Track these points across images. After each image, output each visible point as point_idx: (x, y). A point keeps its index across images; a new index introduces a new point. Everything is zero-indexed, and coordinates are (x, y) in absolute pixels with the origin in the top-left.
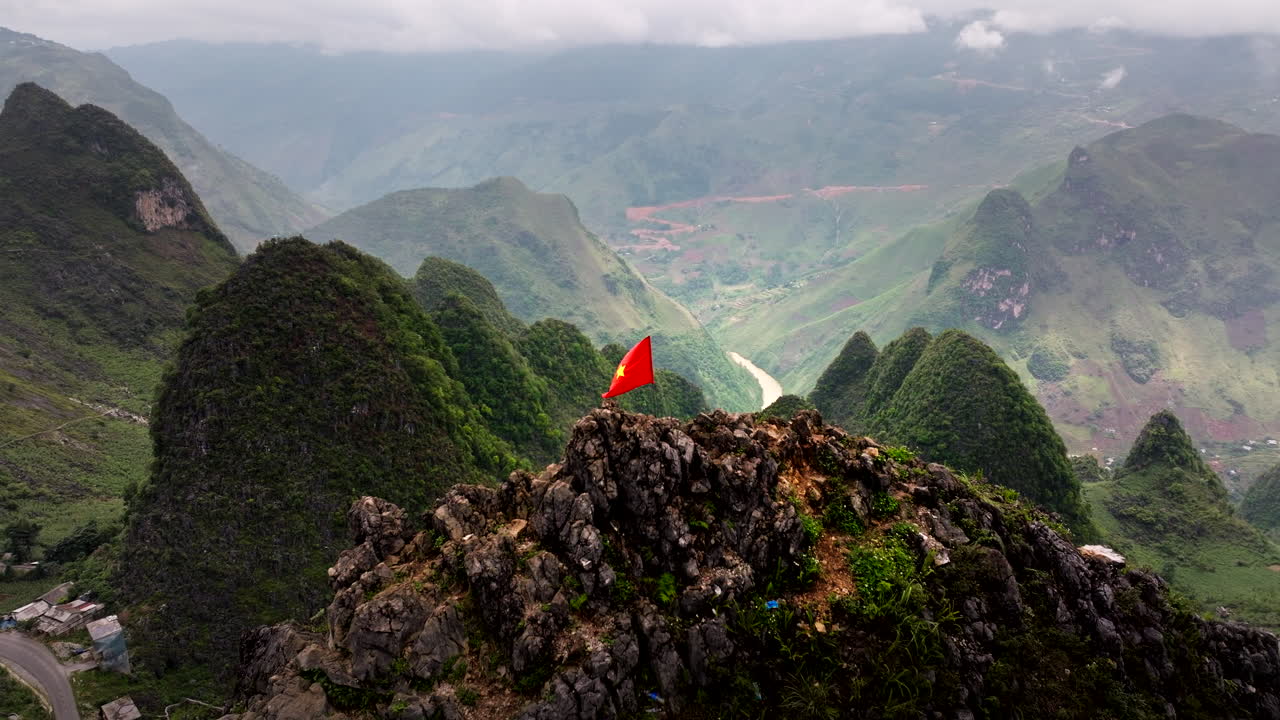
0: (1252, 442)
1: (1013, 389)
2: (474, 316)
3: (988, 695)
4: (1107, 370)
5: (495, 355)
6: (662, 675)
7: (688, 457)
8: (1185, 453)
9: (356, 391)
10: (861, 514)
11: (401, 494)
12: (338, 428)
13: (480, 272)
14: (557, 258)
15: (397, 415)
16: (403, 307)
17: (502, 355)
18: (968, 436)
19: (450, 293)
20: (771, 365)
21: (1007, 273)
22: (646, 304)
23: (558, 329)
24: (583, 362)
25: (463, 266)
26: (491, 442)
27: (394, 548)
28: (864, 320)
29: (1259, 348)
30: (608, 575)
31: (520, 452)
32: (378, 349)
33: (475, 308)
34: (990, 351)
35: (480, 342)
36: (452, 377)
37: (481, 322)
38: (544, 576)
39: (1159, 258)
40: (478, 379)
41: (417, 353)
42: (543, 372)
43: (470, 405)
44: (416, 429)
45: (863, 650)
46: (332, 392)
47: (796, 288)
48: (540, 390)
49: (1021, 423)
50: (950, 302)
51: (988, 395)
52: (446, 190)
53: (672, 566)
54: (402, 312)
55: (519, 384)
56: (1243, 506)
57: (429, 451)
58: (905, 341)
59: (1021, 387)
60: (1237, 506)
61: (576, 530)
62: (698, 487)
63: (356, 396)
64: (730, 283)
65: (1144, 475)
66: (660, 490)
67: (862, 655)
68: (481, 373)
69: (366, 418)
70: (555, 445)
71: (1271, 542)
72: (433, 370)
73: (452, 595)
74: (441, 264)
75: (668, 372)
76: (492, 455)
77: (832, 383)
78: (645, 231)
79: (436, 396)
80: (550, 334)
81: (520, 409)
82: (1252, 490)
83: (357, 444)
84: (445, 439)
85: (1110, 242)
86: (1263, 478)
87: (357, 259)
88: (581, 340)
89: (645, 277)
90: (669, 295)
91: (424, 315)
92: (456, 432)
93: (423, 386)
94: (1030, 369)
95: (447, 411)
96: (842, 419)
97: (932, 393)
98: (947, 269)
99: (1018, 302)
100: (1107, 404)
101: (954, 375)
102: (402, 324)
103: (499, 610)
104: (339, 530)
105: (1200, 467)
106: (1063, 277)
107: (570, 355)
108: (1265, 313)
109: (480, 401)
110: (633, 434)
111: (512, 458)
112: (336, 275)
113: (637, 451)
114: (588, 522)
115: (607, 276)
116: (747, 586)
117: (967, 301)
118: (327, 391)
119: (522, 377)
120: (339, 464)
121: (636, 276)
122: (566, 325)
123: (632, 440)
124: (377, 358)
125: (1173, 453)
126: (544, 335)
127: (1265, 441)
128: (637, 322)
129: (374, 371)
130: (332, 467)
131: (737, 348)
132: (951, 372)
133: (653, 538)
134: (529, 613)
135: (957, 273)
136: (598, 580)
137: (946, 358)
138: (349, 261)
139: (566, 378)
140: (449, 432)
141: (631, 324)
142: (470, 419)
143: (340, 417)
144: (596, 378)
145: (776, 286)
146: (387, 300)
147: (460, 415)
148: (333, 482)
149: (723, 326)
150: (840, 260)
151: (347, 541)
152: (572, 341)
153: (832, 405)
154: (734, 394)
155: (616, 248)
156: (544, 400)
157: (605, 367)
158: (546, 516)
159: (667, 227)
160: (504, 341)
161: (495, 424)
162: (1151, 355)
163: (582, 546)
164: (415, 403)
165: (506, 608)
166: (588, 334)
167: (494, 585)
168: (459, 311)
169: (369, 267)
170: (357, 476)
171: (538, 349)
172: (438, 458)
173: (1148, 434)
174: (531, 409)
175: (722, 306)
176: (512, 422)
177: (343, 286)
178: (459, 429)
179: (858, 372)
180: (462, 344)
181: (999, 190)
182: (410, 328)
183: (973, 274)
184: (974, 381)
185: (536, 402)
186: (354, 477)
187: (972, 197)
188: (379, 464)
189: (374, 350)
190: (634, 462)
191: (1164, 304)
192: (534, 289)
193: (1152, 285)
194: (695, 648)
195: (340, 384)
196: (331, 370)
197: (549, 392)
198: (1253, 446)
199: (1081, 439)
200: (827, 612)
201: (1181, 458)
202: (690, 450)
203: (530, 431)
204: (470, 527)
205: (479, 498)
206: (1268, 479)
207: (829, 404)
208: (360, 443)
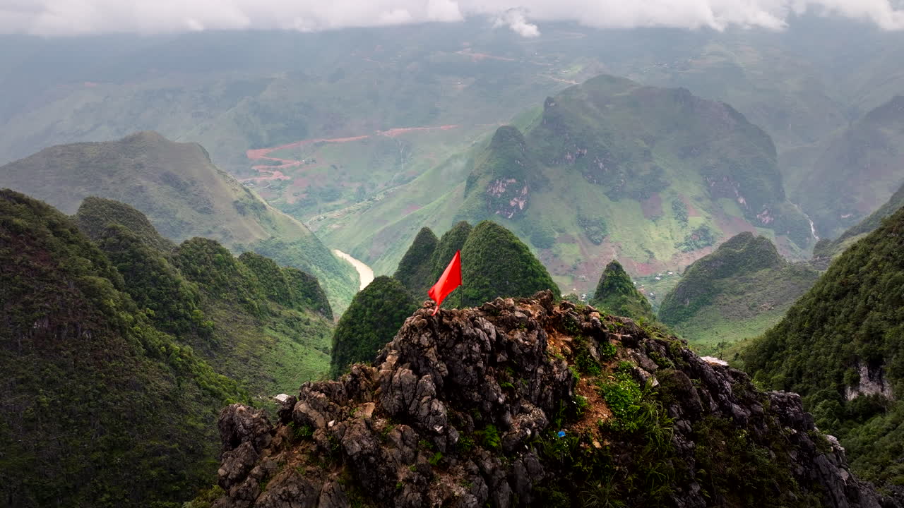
0: (660, 275)
1: (526, 256)
2: (132, 241)
3: (698, 469)
4: (577, 238)
5: (154, 269)
6: (501, 501)
7: (493, 336)
8: (627, 285)
9: (35, 310)
10: (598, 359)
11: (84, 387)
12: (22, 342)
13: (132, 205)
14: (195, 191)
15: (75, 325)
16: (71, 239)
17: (159, 269)
18: (500, 291)
19: (109, 225)
20: (364, 257)
21: (513, 181)
22: (269, 220)
23: (203, 245)
24: (225, 269)
25: (118, 202)
26: (156, 337)
27: (265, 443)
28: (425, 219)
29: (658, 217)
30: (455, 436)
31: (180, 341)
32: (53, 274)
33: (133, 235)
34: (510, 233)
35: (140, 261)
36: (119, 290)
37: (140, 245)
38: (405, 444)
39: (601, 165)
40: (141, 289)
41: (88, 274)
42: (194, 278)
43: (137, 310)
44: (92, 335)
45: (626, 454)
46: (13, 314)
47: (377, 201)
48: (193, 292)
49: (532, 278)
50: (480, 203)
51: (511, 262)
52: (97, 144)
53: (493, 419)
54: (71, 242)
55: (175, 290)
56: (659, 314)
57: (106, 350)
58: (455, 231)
59: (531, 255)
60: (656, 314)
61: (426, 405)
62: (502, 357)
63: (36, 314)
64: (330, 201)
65: (605, 302)
66: (481, 365)
67: (626, 459)
68: (143, 284)
69: (47, 331)
70: (209, 332)
71: (676, 334)
72: (104, 286)
73: (330, 472)
74: (100, 202)
75: (290, 268)
76: (160, 347)
77: (409, 264)
78: (261, 167)
79: (108, 306)
80: (198, 250)
81: (178, 309)
82: (663, 303)
83: (40, 353)
84: (119, 339)
85: (572, 157)
86: (668, 296)
87: (26, 203)
88: (222, 251)
89: (266, 201)
90: (285, 213)
91: (91, 243)
92: (127, 333)
93: (96, 300)
94: (533, 242)
95: (119, 317)
96: (418, 288)
97: (476, 264)
98: (476, 181)
99: (521, 199)
100: (579, 260)
101: (488, 251)
102: (72, 252)
103: (378, 478)
104: (30, 424)
105: (636, 293)
106: (547, 181)
107: (214, 263)
108: (660, 195)
109: (144, 306)
110: (457, 325)
111: (176, 346)
112: (8, 217)
113: (461, 337)
114: (433, 397)
115: (237, 202)
116: (546, 424)
117: (491, 202)
118: (8, 313)
119: (177, 284)
120: (25, 371)
121: (258, 200)
122: (209, 241)
123: (456, 330)
124: (52, 282)
125: (620, 287)
126: (191, 250)
127: (667, 273)
128: (262, 234)
129: (51, 292)
130: (18, 374)
131: (339, 247)
132: (487, 249)
133: (478, 400)
134: (401, 476)
135: (482, 184)
136: (449, 440)
137: (483, 240)
138: (18, 205)
139: (213, 281)
140: (123, 333)
141: (258, 236)
142: (138, 321)
143: (23, 333)
144: (237, 279)
145: (362, 200)
146: (57, 234)
147: (130, 319)
148: (21, 386)
149: (327, 232)
150: (406, 179)
151: (39, 433)
152: (216, 253)
153: (411, 279)
154: (340, 279)
155: (241, 181)
156: (197, 300)
157: (243, 270)
158: (397, 397)
159: (279, 163)
160: (159, 258)
161: (158, 322)
162: (602, 226)
163: (433, 416)
164: (91, 314)
165: (384, 475)
166: (226, 246)
167: (372, 458)
168: (120, 238)
169: (37, 209)
170: (43, 379)
171: (188, 261)
172: (114, 355)
173: (606, 277)
174: (187, 307)
175: (325, 218)
176: (172, 319)
177: (16, 226)
178: (130, 330)
179: (425, 255)
180: (124, 264)
181: (503, 127)
182: (79, 255)
183: (493, 183)
184: (501, 254)
185: (190, 302)
186: (40, 380)
187: (486, 133)
188: (62, 366)
189: (49, 275)
190: (459, 346)
191: (606, 194)
192: (178, 215)
193: (599, 183)
194: (521, 477)
195: (20, 306)
196: (11, 295)
197: (201, 293)
198: (661, 277)
199: (567, 284)
200: (597, 433)
201: (625, 289)
202: (493, 331)
203: (188, 324)
204: (330, 415)
205: (330, 390)
206: (671, 295)
207: (408, 279)
208: (43, 352)
